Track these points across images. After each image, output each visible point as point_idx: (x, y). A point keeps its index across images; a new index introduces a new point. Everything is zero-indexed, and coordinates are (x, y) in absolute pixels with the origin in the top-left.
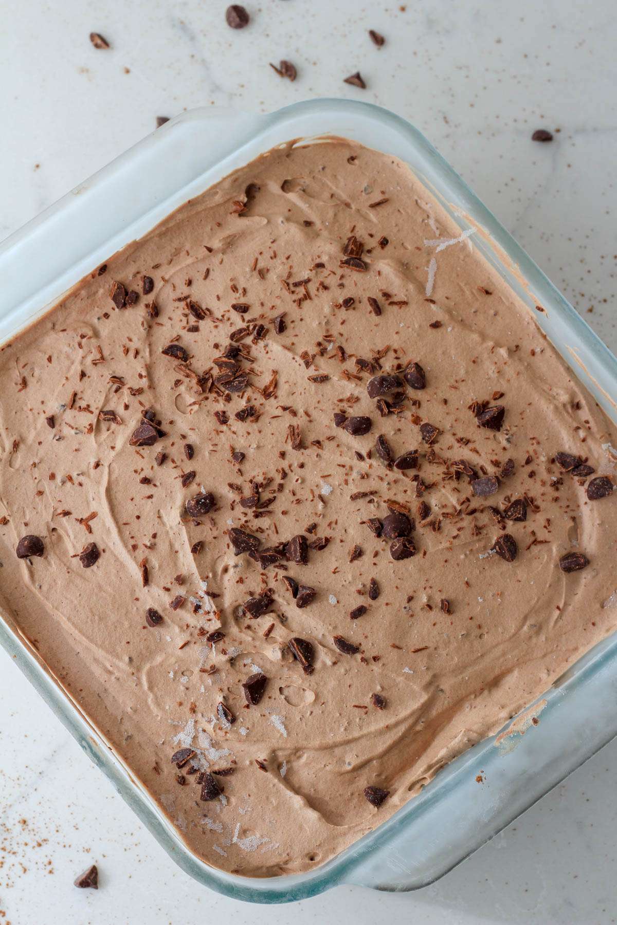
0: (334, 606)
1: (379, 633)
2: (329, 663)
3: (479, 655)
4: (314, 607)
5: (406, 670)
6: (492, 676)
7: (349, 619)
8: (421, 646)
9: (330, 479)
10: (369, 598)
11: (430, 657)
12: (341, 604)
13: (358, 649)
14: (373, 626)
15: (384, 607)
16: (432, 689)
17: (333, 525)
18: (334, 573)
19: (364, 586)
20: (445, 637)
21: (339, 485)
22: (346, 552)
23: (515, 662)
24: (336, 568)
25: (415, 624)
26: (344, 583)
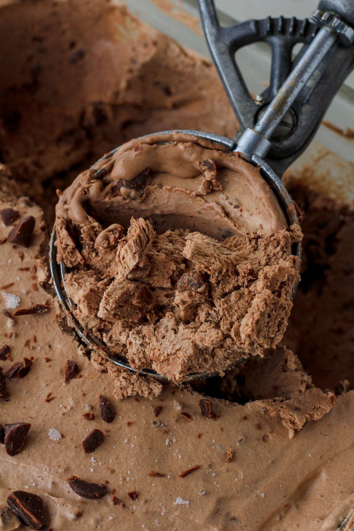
0: (59, 443)
1: (129, 462)
2: (71, 516)
3: (270, 461)
4: (33, 451)
5: (179, 501)
6: (294, 487)
7: (83, 453)
8: (190, 467)
9: (14, 288)
10: (103, 422)
11: (207, 479)
12: (68, 438)
13: (105, 487)
14: (118, 455)
15: (127, 429)
16: (221, 519)
17: (32, 344)
18: (48, 401)
19: (92, 408)
20: (218, 448)
21: (28, 293)
22: (57, 372)
23: (319, 461)
24: (50, 395)
25: (174, 441)
26: (65, 410)
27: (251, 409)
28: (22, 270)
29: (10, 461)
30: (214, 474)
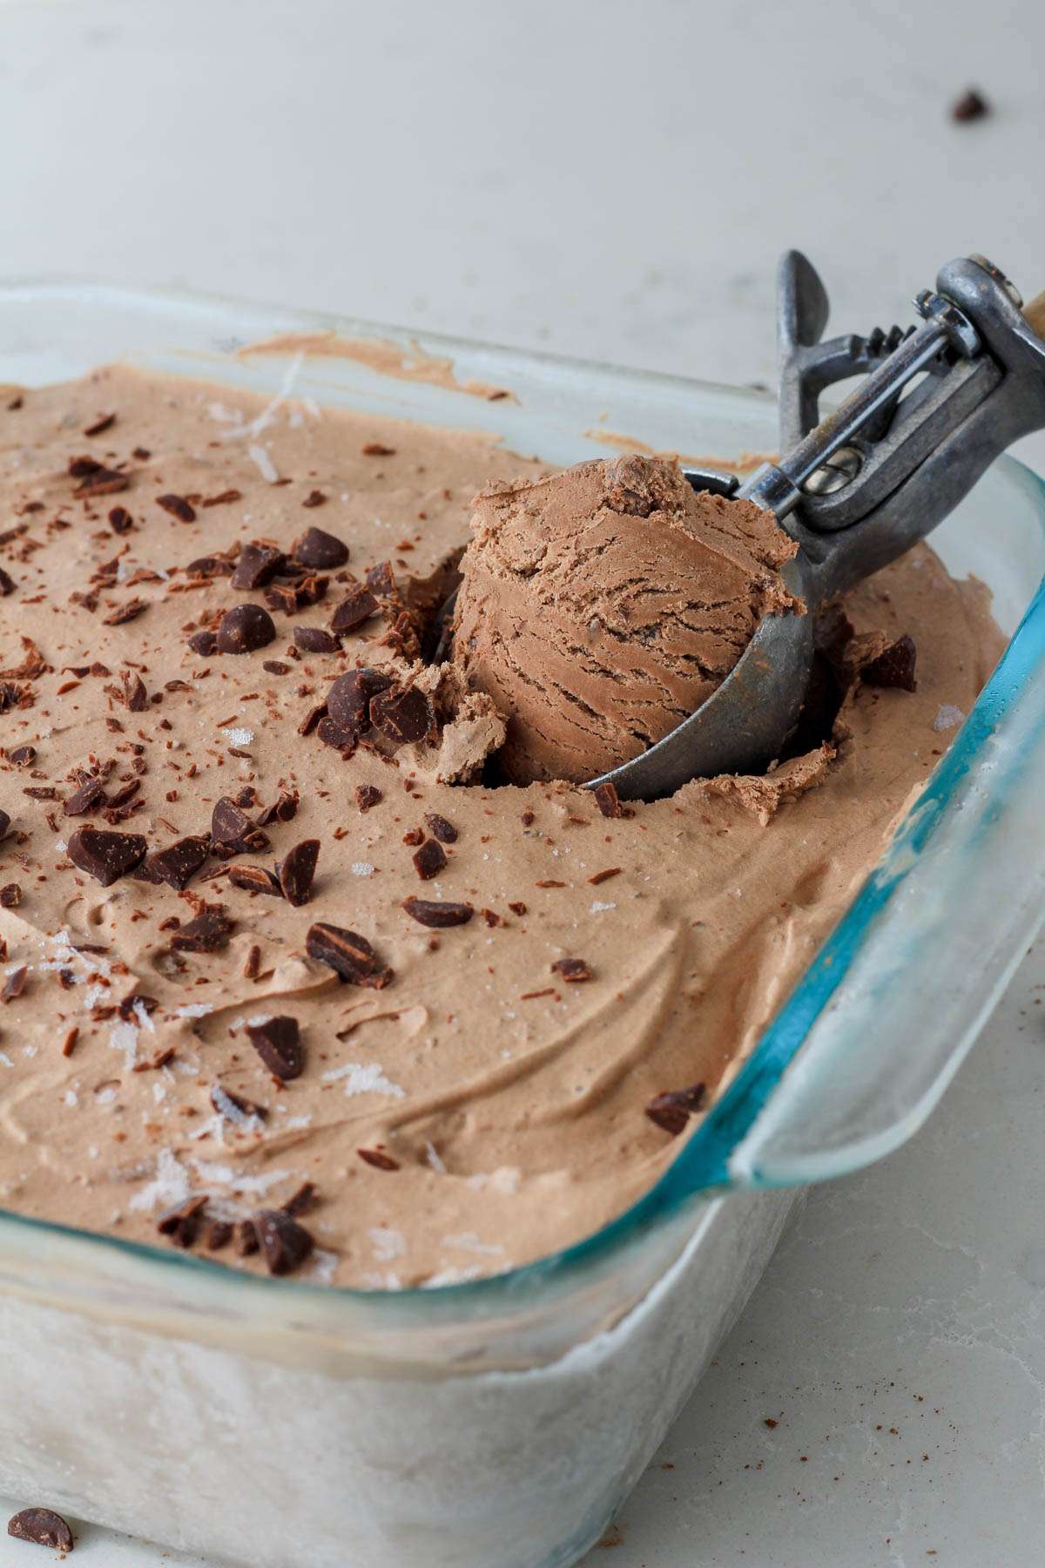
0: (373, 878)
1: (498, 878)
2: (421, 949)
5: (598, 906)
6: (789, 884)
7: (417, 881)
8: (603, 871)
9: (238, 723)
11: (636, 883)
12: (386, 870)
13: (469, 912)
14: (478, 875)
15: (482, 845)
16: (676, 923)
18: (340, 837)
19: (416, 830)
20: (646, 848)
21: (264, 723)
22: (344, 805)
23: (822, 847)
24: (339, 830)
25: (567, 851)
26: (370, 842)
27: (685, 799)
28: (246, 698)
29: (298, 914)
30: (648, 878)
